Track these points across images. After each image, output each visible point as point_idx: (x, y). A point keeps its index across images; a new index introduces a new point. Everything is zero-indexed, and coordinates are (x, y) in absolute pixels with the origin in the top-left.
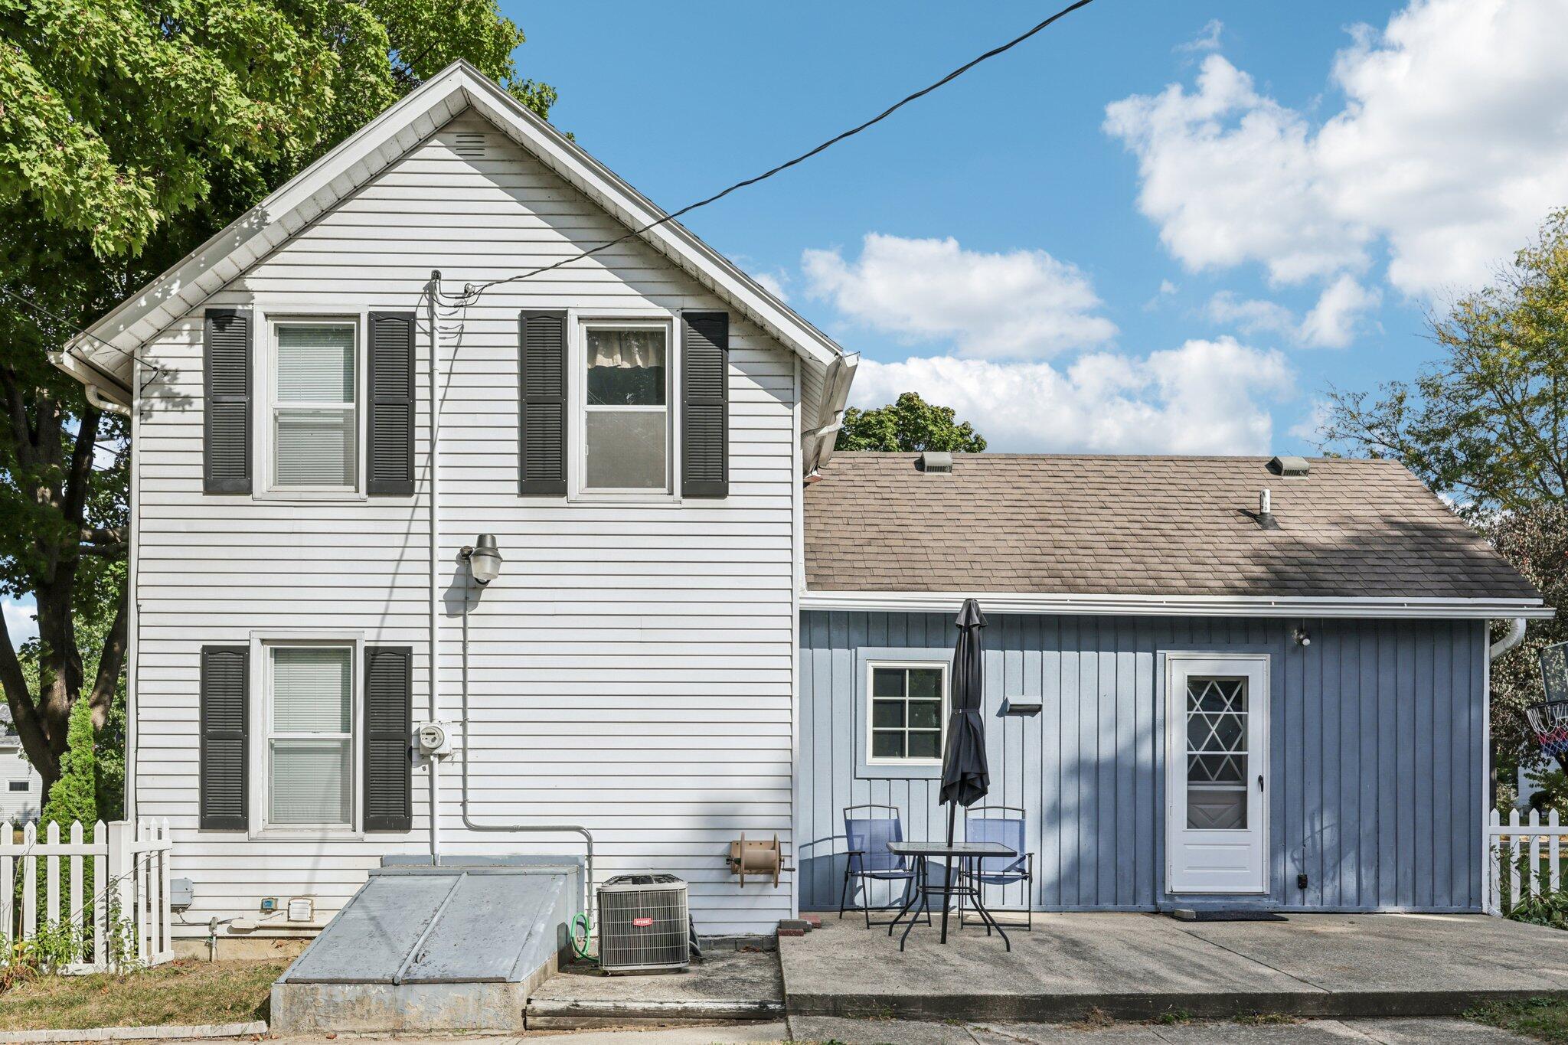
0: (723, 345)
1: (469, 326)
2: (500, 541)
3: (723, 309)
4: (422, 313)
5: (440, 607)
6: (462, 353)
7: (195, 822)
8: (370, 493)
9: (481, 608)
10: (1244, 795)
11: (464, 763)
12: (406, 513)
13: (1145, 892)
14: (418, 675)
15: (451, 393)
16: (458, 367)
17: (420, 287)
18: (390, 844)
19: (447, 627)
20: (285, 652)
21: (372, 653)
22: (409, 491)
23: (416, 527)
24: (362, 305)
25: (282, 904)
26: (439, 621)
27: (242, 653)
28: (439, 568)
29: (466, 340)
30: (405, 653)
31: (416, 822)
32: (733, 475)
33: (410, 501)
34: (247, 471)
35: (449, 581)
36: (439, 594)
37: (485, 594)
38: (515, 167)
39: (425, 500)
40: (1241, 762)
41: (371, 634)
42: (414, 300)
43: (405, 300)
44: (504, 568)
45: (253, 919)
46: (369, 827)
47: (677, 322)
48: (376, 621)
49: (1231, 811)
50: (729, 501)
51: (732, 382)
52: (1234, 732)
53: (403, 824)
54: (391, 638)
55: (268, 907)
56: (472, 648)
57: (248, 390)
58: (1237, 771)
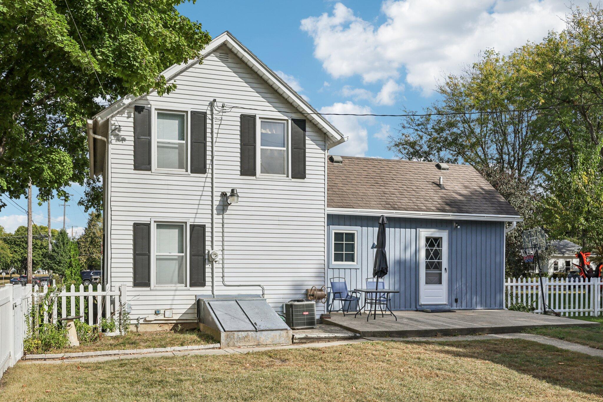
0: (304, 130)
1: (224, 118)
2: (238, 190)
3: (303, 118)
4: (209, 112)
5: (215, 212)
6: (221, 127)
7: (131, 284)
8: (192, 172)
9: (228, 212)
10: (441, 274)
11: (223, 263)
12: (204, 180)
13: (413, 304)
14: (208, 234)
15: (218, 140)
16: (220, 131)
17: (207, 103)
18: (199, 291)
19: (218, 219)
20: (161, 225)
21: (193, 227)
22: (204, 172)
23: (207, 184)
24: (189, 108)
25: (162, 312)
26: (215, 216)
27: (148, 225)
28: (215, 198)
29: (223, 122)
30: (203, 227)
31: (207, 284)
32: (307, 172)
33: (205, 175)
34: (150, 163)
35: (218, 203)
36: (215, 207)
37: (229, 207)
38: (238, 66)
39: (210, 175)
40: (440, 264)
41: (192, 220)
42: (206, 107)
43: (203, 108)
44: (240, 199)
45: (152, 317)
46: (192, 285)
47: (290, 121)
48: (194, 216)
49: (437, 279)
50: (306, 180)
51: (307, 142)
52: (438, 254)
53: (203, 284)
54: (199, 221)
55: (157, 313)
56: (225, 226)
57: (150, 134)
58: (438, 266)
